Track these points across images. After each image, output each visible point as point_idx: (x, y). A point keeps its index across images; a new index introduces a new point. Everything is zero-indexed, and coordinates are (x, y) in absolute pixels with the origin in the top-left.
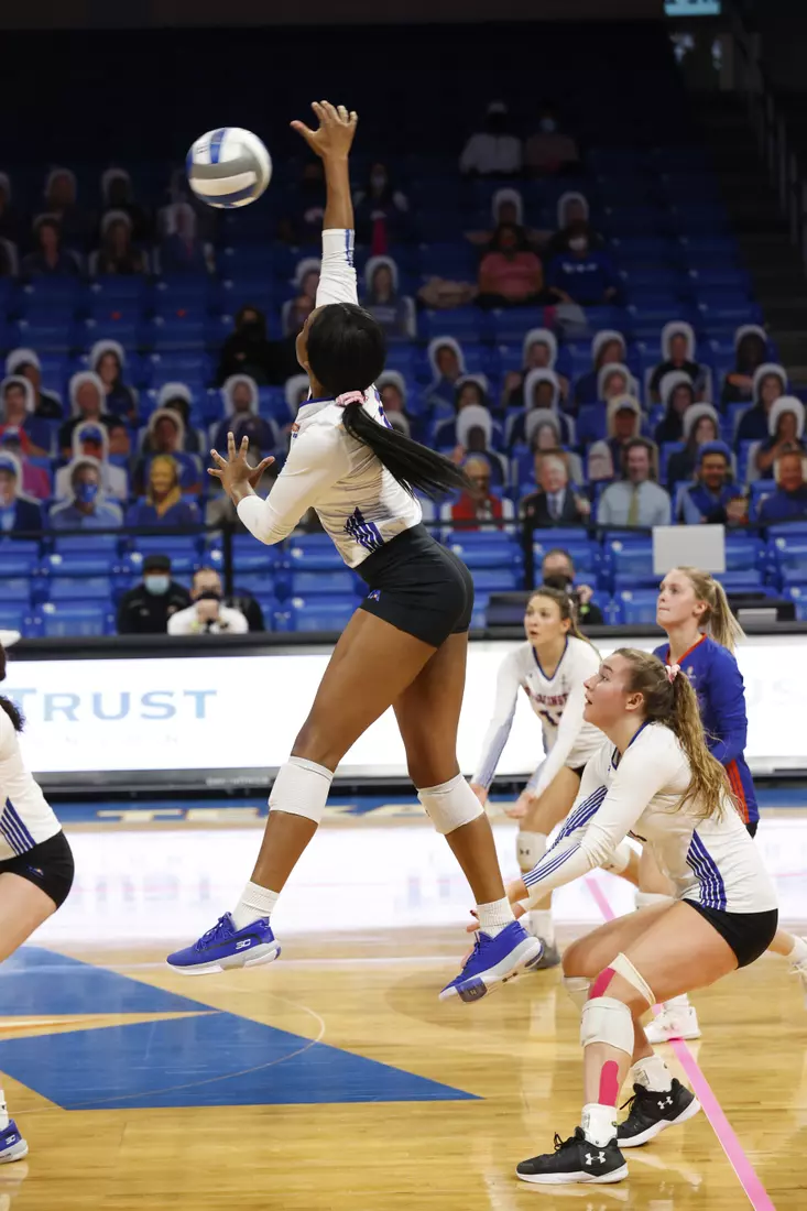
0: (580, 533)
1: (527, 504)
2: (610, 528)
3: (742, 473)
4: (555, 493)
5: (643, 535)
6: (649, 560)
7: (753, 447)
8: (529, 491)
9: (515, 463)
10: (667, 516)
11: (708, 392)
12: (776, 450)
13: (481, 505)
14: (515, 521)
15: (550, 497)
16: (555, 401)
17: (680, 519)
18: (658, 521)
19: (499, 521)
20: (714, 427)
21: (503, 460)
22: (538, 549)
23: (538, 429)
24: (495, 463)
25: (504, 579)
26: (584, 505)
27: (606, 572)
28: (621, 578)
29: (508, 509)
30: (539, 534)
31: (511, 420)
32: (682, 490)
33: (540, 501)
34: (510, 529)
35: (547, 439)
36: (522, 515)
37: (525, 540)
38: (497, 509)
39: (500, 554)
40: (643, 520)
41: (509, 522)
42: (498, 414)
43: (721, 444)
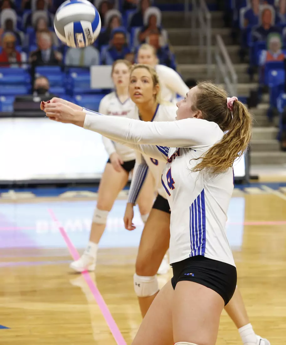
0: (57, 69)
1: (32, 56)
2: (71, 67)
3: (132, 41)
4: (46, 49)
5: (85, 70)
6: (88, 82)
7: (137, 31)
8: (34, 49)
9: (28, 36)
10: (97, 61)
11: (117, 5)
12: (147, 32)
13: (11, 55)
14: (27, 63)
15: (43, 52)
16: (46, 7)
17: (103, 63)
18: (93, 63)
19: (19, 62)
20: (119, 21)
21: (22, 35)
22: (37, 75)
23: (38, 21)
24: (18, 36)
25: (22, 90)
26: (59, 56)
27: (69, 87)
28: (76, 90)
29: (24, 57)
30: (38, 69)
31: (25, 16)
32: (105, 49)
33: (39, 53)
34: (25, 67)
35: (42, 25)
36: (30, 60)
37: (31, 72)
38: (18, 57)
39: (20, 78)
40: (87, 62)
41: (24, 63)
42: (19, 13)
43: (123, 28)
